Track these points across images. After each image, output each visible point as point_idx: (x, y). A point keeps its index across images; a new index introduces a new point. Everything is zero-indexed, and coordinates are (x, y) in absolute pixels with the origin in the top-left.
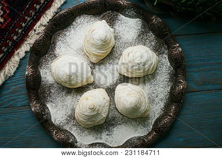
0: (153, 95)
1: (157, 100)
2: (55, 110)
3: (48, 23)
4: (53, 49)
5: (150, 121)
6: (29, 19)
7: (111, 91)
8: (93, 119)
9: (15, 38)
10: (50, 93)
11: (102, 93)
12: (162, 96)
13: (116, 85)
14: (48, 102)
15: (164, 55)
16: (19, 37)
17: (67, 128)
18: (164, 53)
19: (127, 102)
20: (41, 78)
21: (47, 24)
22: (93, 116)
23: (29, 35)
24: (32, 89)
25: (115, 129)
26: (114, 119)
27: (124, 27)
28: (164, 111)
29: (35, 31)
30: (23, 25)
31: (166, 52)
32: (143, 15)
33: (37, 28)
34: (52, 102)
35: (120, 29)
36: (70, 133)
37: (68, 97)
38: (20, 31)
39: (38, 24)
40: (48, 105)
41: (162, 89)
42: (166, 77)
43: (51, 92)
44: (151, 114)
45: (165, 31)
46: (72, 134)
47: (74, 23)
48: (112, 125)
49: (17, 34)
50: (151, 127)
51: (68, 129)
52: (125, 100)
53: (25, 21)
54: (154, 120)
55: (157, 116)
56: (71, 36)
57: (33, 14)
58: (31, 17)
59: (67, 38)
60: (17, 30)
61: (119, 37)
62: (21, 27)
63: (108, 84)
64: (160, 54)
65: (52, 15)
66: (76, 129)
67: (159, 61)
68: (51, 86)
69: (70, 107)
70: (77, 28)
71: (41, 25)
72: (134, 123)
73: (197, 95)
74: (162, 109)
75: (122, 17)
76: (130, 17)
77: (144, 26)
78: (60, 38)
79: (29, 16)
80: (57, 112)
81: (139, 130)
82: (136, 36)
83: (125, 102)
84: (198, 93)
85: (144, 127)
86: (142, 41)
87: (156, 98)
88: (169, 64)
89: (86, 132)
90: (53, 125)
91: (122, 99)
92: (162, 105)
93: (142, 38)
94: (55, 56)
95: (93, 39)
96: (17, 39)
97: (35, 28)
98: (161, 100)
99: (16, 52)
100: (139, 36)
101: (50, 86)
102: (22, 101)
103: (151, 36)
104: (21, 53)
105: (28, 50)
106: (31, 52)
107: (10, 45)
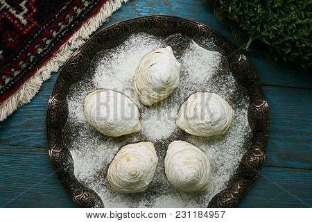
0: (217, 162)
1: (221, 169)
2: (80, 161)
3: (90, 36)
4: (91, 75)
5: (206, 196)
6: (63, 27)
7: (161, 148)
9: (40, 51)
10: (76, 136)
11: (149, 151)
12: (229, 165)
13: (170, 140)
14: (73, 147)
15: (243, 110)
16: (45, 51)
17: (93, 187)
18: (243, 107)
19: (182, 173)
20: (68, 113)
21: (88, 38)
22: (132, 184)
23: (60, 49)
24: (53, 128)
26: (159, 185)
27: (195, 61)
28: (227, 186)
29: (70, 44)
30: (54, 34)
31: (247, 106)
32: (225, 48)
33: (73, 42)
34: (78, 148)
35: (190, 63)
36: (96, 195)
37: (102, 146)
38: (48, 42)
39: (75, 36)
40: (73, 153)
41: (231, 157)
42: (240, 140)
43: (79, 135)
44: (210, 188)
45: (252, 79)
46: (98, 197)
47: (126, 42)
48: (155, 193)
49: (43, 45)
51: (94, 189)
52: (180, 169)
53: (57, 28)
54: (212, 196)
55: (217, 191)
57: (70, 20)
58: (67, 23)
59: (113, 63)
60: (44, 39)
61: (185, 74)
62: (50, 37)
63: (159, 138)
64: (239, 107)
65: (98, 26)
66: (105, 190)
67: (235, 118)
68: (80, 126)
69: (102, 160)
70: (130, 51)
71: (80, 38)
72: (185, 196)
73: (277, 171)
74: (225, 183)
76: (206, 47)
77: (223, 65)
78: (103, 61)
79: (65, 22)
80: (83, 163)
82: (209, 77)
83: (179, 173)
84: (279, 169)
85: (198, 203)
86: (216, 85)
88: (247, 123)
89: (118, 197)
90: (75, 180)
91: (176, 168)
92: (227, 177)
93: (217, 81)
94: (92, 85)
95: (151, 77)
96: (42, 53)
97: (70, 41)
98: (227, 171)
99: (39, 71)
100: (214, 77)
101: (78, 127)
102: (37, 140)
103: (231, 79)
104: (45, 73)
105: (56, 70)
106: (60, 75)
107: (31, 60)
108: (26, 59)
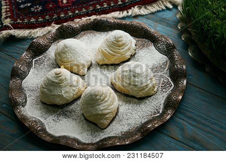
0: (125, 116)
5: (101, 134)
6: (84, 10)
8: (52, 88)
9: (63, 15)
12: (132, 122)
25: (65, 120)
27: (148, 55)
28: (122, 135)
41: (137, 117)
42: (151, 110)
48: (66, 115)
50: (98, 140)
54: (106, 136)
55: (112, 135)
56: (99, 38)
57: (91, 9)
58: (87, 10)
66: (34, 98)
74: (122, 132)
75: (152, 48)
76: (159, 50)
81: (85, 134)
82: (151, 66)
85: (92, 135)
87: (125, 121)
88: (163, 102)
92: (125, 129)
96: (63, 17)
98: (129, 124)
99: (53, 25)
107: (54, 17)
108: (51, 16)
